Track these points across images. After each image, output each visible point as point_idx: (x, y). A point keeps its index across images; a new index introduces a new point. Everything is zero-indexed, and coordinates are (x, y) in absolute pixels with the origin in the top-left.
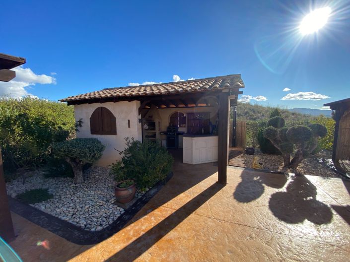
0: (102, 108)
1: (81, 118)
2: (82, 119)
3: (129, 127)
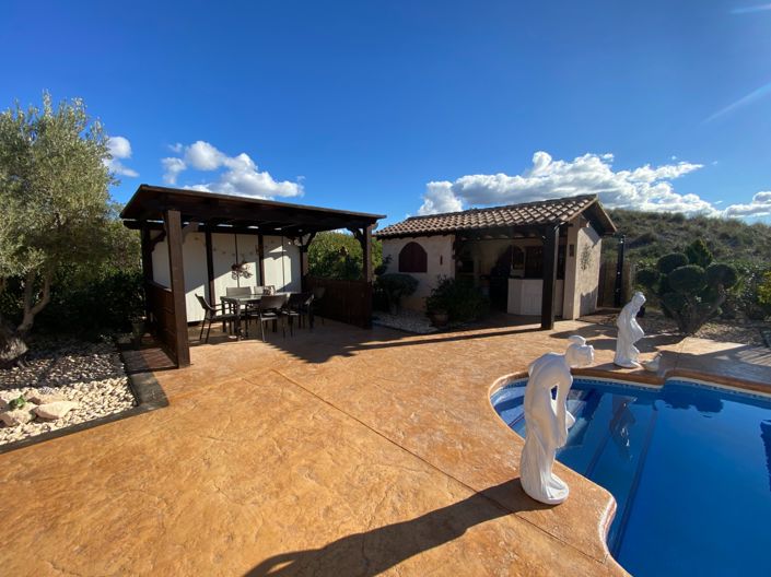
0: (413, 243)
2: (390, 256)
3: (441, 263)
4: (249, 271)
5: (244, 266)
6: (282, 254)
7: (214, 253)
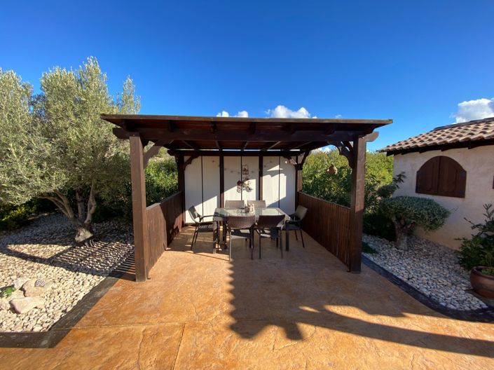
0: (441, 158)
1: (403, 171)
2: (404, 173)
4: (250, 186)
5: (246, 182)
6: (279, 172)
7: (225, 172)
